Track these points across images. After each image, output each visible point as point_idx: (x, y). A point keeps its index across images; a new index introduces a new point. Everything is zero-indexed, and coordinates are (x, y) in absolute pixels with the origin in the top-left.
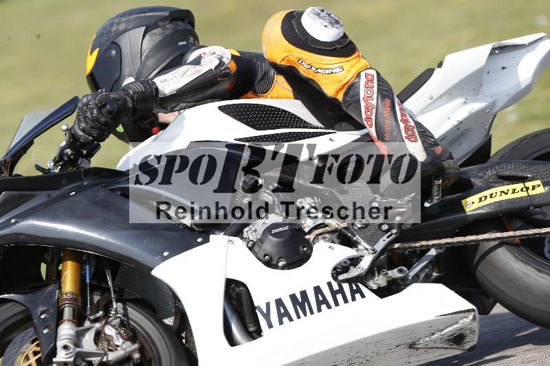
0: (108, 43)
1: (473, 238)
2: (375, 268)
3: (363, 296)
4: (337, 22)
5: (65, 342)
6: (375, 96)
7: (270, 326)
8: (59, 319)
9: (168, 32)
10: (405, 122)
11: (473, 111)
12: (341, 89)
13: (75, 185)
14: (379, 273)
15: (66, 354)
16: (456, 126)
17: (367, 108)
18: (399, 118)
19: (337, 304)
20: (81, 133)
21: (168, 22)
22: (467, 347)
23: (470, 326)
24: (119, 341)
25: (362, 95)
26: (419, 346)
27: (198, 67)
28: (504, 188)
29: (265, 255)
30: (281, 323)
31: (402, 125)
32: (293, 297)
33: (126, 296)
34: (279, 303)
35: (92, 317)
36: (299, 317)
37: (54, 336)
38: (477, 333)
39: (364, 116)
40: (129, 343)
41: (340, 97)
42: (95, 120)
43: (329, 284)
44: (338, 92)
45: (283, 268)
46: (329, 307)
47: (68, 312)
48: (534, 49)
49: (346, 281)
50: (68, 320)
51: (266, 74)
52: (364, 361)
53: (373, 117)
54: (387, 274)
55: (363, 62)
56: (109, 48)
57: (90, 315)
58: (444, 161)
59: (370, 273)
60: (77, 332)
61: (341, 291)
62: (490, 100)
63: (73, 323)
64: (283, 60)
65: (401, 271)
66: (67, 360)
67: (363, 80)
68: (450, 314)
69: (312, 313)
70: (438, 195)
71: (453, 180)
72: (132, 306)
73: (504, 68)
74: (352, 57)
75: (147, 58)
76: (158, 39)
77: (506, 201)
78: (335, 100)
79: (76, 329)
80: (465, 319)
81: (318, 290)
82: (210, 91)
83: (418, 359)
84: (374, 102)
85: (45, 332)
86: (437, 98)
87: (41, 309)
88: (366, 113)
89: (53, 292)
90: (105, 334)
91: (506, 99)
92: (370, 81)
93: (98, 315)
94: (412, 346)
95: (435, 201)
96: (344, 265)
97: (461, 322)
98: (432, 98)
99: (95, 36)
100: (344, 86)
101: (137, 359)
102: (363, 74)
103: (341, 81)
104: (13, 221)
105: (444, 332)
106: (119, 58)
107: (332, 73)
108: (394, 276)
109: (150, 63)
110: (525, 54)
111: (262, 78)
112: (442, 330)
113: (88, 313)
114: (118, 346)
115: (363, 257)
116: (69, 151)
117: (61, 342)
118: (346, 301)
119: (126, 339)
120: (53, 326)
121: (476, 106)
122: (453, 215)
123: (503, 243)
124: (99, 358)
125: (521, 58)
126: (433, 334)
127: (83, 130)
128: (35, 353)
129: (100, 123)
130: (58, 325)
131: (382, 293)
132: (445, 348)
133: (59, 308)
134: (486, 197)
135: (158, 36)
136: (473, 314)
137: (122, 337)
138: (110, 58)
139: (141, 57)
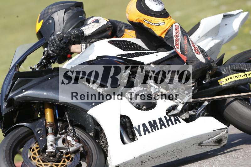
0: (48, 17)
1: (222, 96)
2: (184, 110)
3: (180, 122)
4: (161, 3)
5: (51, 143)
6: (180, 35)
7: (140, 135)
8: (47, 133)
9: (75, 12)
10: (194, 46)
11: (216, 43)
12: (164, 32)
13: (50, 75)
14: (185, 112)
15: (52, 148)
16: (209, 49)
17: (176, 40)
18: (191, 44)
19: (169, 125)
20: (51, 52)
21: (74, 7)
22: (222, 145)
23: (225, 135)
24: (74, 143)
25: (174, 34)
26: (203, 144)
27: (98, 24)
28: (237, 75)
29: (137, 104)
30: (145, 134)
31: (193, 47)
32: (150, 123)
33: (74, 124)
34: (144, 125)
35: (60, 133)
36: (153, 131)
37: (45, 141)
38: (227, 139)
39: (175, 44)
40: (78, 143)
41: (163, 36)
42: (58, 46)
43: (165, 117)
44: (162, 33)
45: (145, 110)
46: (165, 127)
47: (50, 130)
48: (238, 17)
49: (172, 115)
50: (51, 134)
51: (121, 29)
52: (179, 151)
53: (179, 44)
54: (188, 113)
55: (173, 20)
56: (48, 20)
57: (60, 132)
58: (212, 63)
59: (182, 112)
60: (55, 139)
61: (170, 120)
62: (222, 39)
63: (53, 134)
64: (137, 20)
65: (194, 111)
66: (53, 151)
67: (174, 28)
68: (217, 130)
69: (158, 129)
70: (209, 78)
71: (215, 72)
72: (77, 128)
73: (226, 25)
74: (168, 18)
75: (66, 23)
76: (71, 15)
77: (238, 80)
78: (161, 37)
79: (55, 137)
80: (223, 132)
81: (160, 119)
82: (104, 34)
83: (201, 150)
84: (180, 37)
85: (41, 139)
86: (202, 37)
87: (38, 129)
88: (176, 42)
89: (43, 122)
90: (67, 140)
91: (228, 38)
92: (177, 28)
93: (63, 132)
94: (200, 144)
95: (207, 81)
96: (169, 109)
97: (221, 133)
98: (199, 37)
99: (40, 15)
100: (165, 31)
101: (82, 151)
102: (174, 25)
103: (164, 29)
104: (23, 91)
105: (213, 138)
106: (54, 23)
107: (160, 25)
108: (191, 114)
109: (68, 25)
110: (235, 19)
111: (120, 31)
112: (213, 137)
113: (59, 130)
114: (73, 145)
115: (178, 105)
116: (44, 61)
117: (49, 143)
118: (173, 124)
119: (77, 142)
120: (44, 136)
121: (217, 41)
122: (215, 87)
123: (236, 99)
124: (66, 150)
125: (234, 20)
126: (209, 139)
127: (52, 51)
128: (37, 148)
129: (60, 47)
130: (46, 136)
131: (187, 121)
132: (213, 145)
133: (46, 128)
134: (229, 79)
135: (70, 14)
136: (226, 130)
137: (75, 141)
138: (49, 24)
139: (64, 23)
